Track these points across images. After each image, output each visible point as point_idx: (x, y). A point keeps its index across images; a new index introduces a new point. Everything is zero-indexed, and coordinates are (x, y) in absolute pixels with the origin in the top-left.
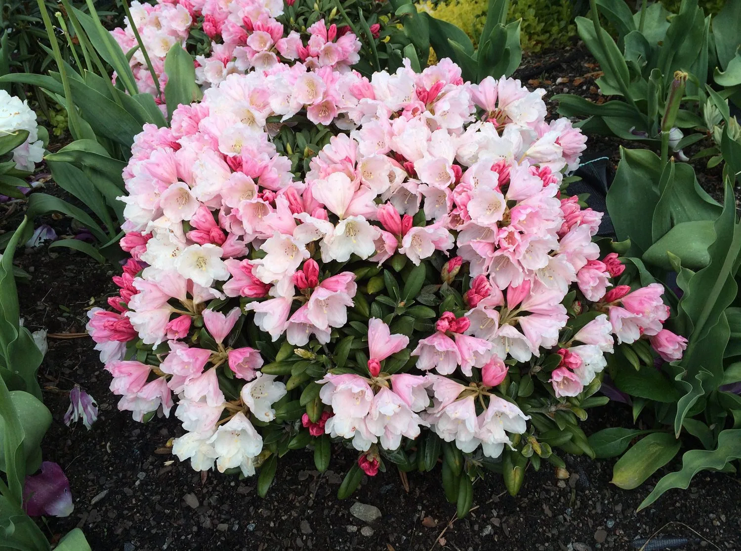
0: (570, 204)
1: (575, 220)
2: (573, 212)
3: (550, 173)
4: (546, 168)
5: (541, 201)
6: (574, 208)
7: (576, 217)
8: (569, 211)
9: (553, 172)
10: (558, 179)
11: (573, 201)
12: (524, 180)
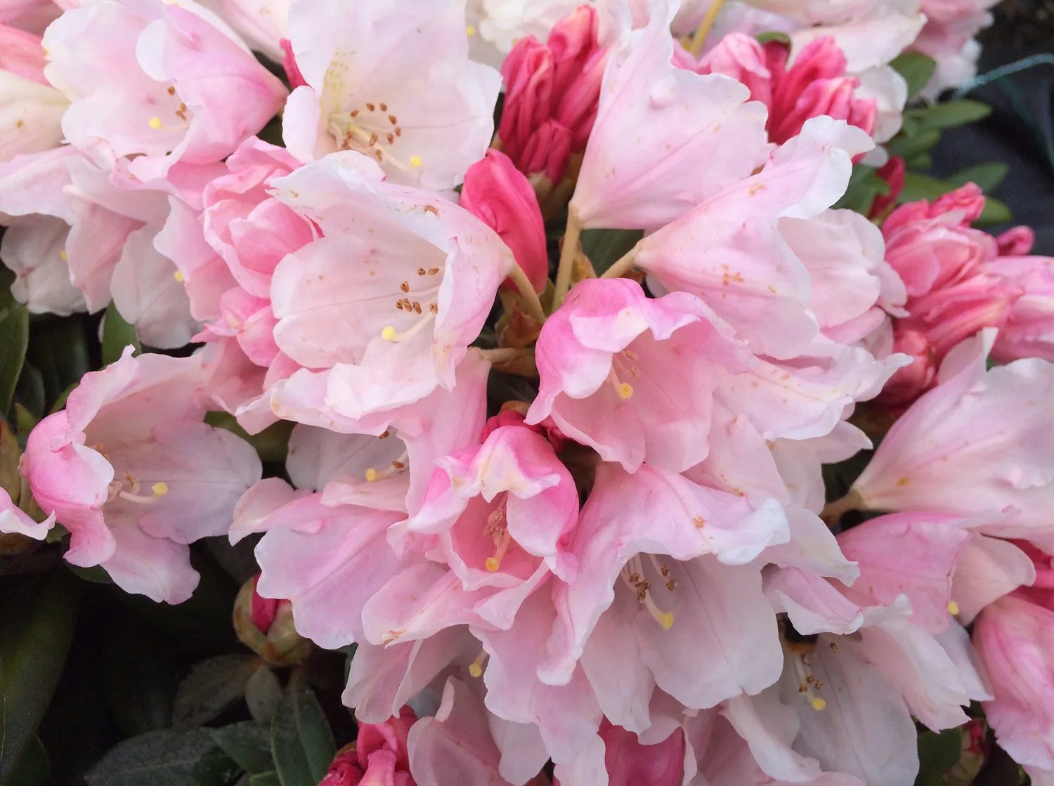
0: (941, 234)
1: (967, 320)
2: (954, 276)
3: (838, 71)
4: (815, 49)
5: (740, 241)
6: (963, 255)
7: (979, 302)
8: (933, 274)
9: (852, 68)
10: (883, 106)
11: (958, 215)
12: (655, 107)
